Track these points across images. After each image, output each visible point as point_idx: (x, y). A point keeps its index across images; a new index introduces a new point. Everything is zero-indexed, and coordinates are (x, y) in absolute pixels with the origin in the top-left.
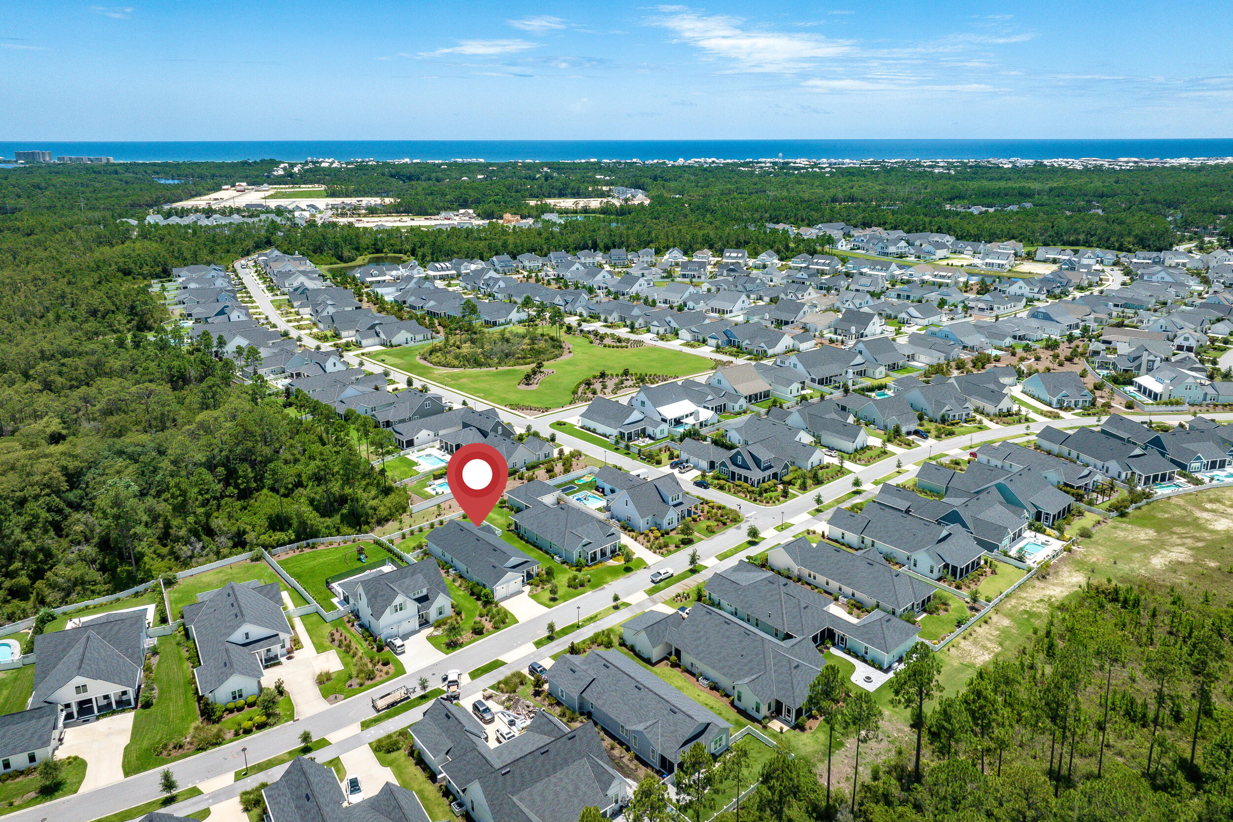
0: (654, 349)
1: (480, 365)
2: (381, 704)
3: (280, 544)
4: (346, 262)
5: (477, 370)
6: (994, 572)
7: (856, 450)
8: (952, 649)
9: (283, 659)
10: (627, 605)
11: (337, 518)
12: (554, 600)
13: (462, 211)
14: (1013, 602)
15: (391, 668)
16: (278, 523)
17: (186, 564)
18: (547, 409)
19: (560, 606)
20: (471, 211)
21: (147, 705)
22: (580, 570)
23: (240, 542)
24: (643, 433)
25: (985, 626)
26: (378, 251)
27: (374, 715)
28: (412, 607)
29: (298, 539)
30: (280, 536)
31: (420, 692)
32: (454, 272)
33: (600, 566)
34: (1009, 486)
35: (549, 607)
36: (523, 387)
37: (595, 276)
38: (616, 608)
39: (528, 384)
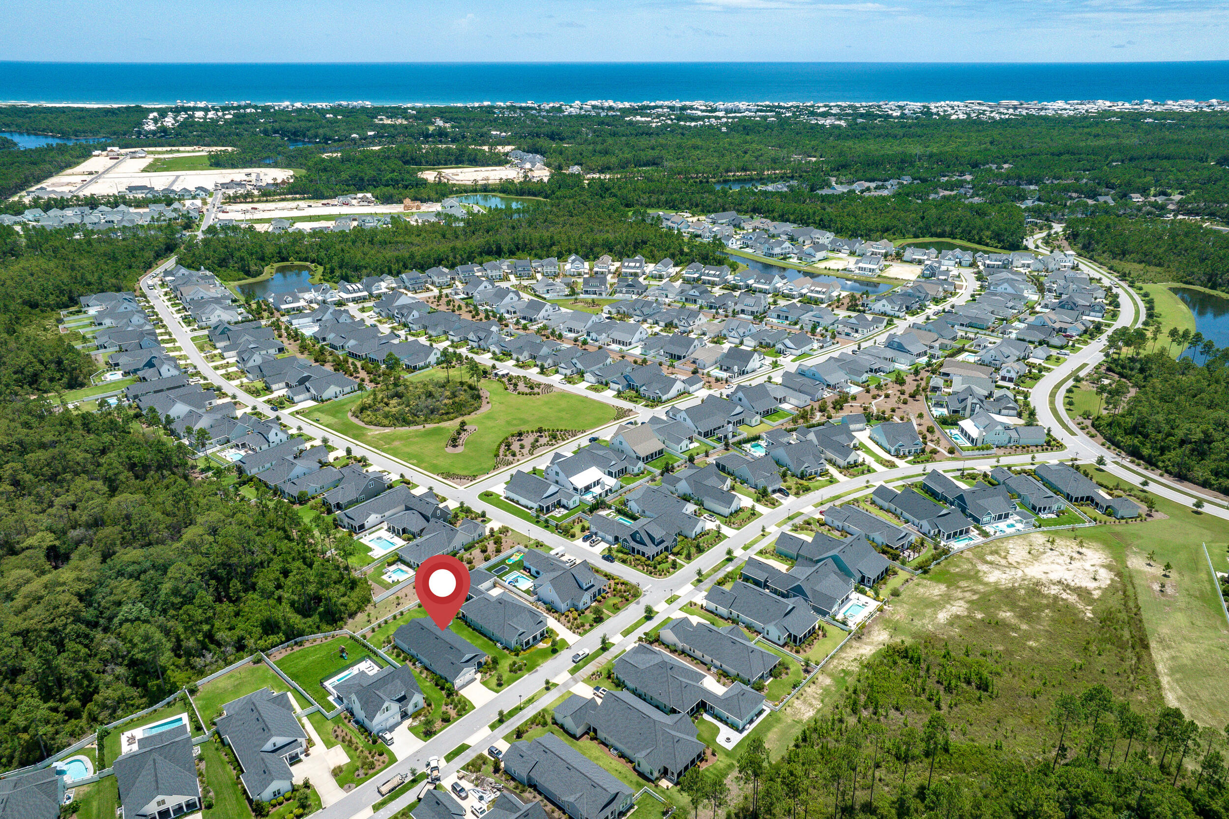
0: (564, 395)
1: (407, 423)
2: (384, 789)
3: (274, 646)
4: (254, 276)
5: (405, 430)
6: (824, 636)
7: (731, 514)
8: (788, 709)
9: (302, 757)
10: (556, 685)
11: (316, 618)
12: (500, 685)
13: (360, 195)
14: (835, 662)
15: (385, 757)
16: (269, 627)
17: (201, 673)
18: (474, 477)
19: (506, 690)
20: (369, 195)
21: (209, 807)
22: (517, 655)
23: (240, 647)
24: (559, 504)
25: (813, 686)
26: (284, 259)
27: (380, 799)
28: (395, 707)
29: (288, 640)
30: (273, 638)
31: (410, 778)
32: (366, 293)
33: (532, 649)
34: (843, 558)
35: (497, 692)
36: (450, 450)
37: (503, 299)
38: (548, 689)
39: (455, 446)
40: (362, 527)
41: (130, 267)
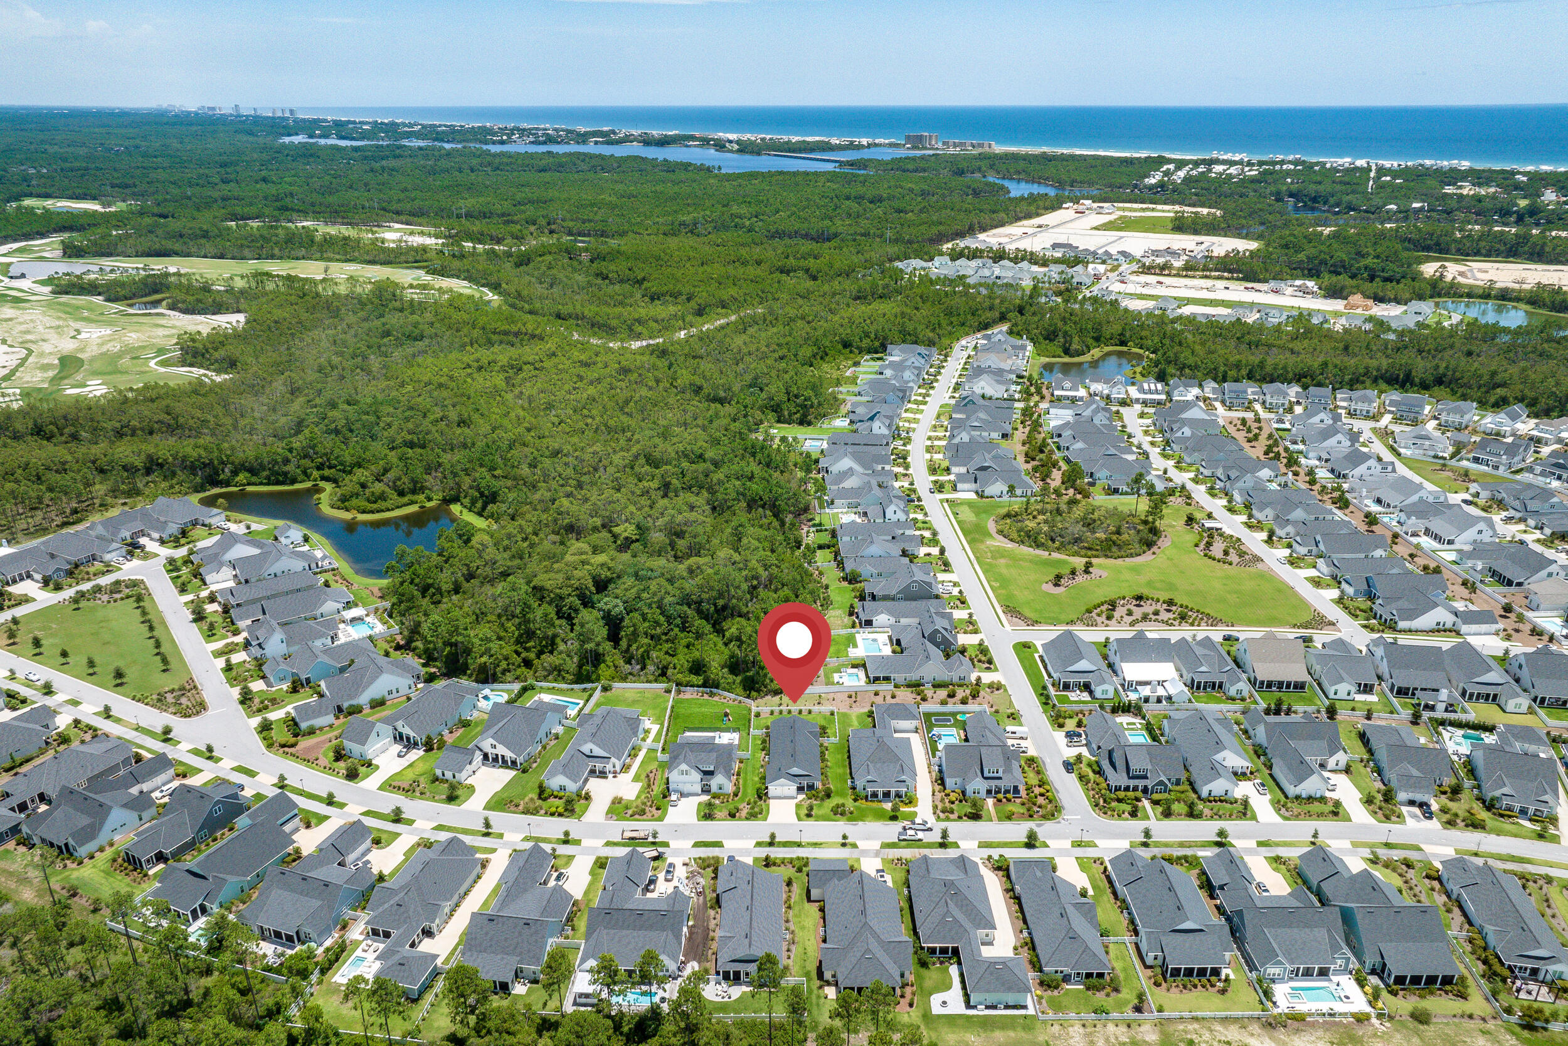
0: (1269, 577)
1: (1038, 545)
2: (628, 834)
3: (689, 685)
4: (1072, 356)
5: (1026, 551)
6: (1223, 992)
7: (1298, 797)
8: (1056, 1027)
9: (610, 776)
10: (854, 846)
11: (739, 679)
12: (809, 815)
13: (1302, 282)
14: (1196, 1026)
15: (658, 813)
16: (697, 668)
17: (624, 679)
18: (1036, 622)
19: (810, 823)
20: (1310, 284)
21: (524, 771)
22: (855, 800)
23: (663, 673)
24: (1087, 687)
25: (1123, 1029)
26: (1123, 343)
27: (618, 839)
28: (696, 776)
29: (704, 685)
30: (694, 679)
31: (651, 839)
32: (1163, 397)
33: (875, 805)
34: (1359, 917)
35: (799, 819)
36: (1049, 588)
37: (1325, 439)
38: (844, 845)
39: (1056, 585)
40: (869, 623)
41: (963, 324)
